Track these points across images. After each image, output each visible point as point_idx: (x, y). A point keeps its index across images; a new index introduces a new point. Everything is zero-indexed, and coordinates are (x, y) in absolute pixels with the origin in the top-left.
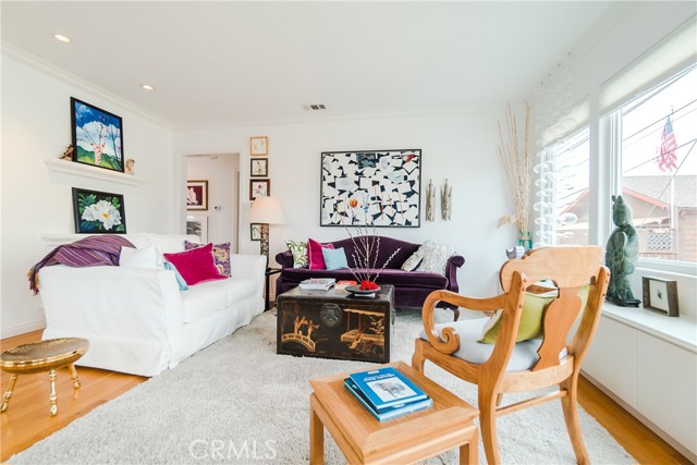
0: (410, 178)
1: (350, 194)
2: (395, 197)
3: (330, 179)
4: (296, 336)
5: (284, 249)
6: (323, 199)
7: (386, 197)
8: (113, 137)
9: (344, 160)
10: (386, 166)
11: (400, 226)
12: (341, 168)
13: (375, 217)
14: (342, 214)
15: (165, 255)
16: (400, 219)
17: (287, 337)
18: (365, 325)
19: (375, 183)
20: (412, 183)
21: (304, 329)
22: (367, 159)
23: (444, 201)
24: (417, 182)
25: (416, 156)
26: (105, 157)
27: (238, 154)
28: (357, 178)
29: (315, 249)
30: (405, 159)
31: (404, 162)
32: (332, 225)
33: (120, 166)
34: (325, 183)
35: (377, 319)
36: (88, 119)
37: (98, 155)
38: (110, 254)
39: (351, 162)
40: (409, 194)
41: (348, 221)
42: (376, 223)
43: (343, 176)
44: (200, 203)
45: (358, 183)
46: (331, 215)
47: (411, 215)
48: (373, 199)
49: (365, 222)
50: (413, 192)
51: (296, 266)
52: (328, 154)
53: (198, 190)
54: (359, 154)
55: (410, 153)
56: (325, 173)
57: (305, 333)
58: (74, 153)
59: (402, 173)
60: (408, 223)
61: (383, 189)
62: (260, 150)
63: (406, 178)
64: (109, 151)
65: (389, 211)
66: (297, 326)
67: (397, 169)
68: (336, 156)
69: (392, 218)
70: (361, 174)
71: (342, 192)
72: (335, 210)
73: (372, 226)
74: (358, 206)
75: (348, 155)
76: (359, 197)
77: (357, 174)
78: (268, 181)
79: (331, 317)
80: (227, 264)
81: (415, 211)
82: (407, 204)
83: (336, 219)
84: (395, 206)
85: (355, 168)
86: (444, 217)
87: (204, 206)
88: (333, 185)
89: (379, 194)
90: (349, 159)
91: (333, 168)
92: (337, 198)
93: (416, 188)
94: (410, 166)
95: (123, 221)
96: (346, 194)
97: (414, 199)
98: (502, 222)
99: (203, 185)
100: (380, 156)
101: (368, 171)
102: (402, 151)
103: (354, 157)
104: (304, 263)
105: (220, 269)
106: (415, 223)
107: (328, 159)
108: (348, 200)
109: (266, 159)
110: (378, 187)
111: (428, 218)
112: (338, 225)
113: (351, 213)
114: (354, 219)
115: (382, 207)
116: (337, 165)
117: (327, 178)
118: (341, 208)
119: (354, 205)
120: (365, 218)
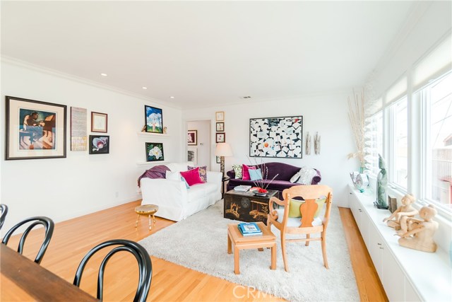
0: (296, 132)
1: (265, 140)
2: (288, 142)
3: (254, 133)
4: (231, 211)
5: (231, 169)
6: (251, 143)
7: (283, 142)
8: (159, 119)
9: (261, 123)
10: (283, 125)
11: (291, 157)
12: (260, 127)
13: (278, 152)
14: (260, 150)
15: (181, 173)
16: (291, 154)
17: (228, 211)
18: (260, 208)
19: (277, 134)
20: (298, 134)
21: (234, 208)
22: (273, 121)
23: (315, 144)
24: (300, 134)
25: (300, 120)
26: (156, 128)
27: (210, 121)
28: (268, 132)
29: (245, 169)
30: (294, 121)
31: (293, 123)
32: (256, 156)
33: (161, 130)
34: (252, 135)
35: (265, 206)
36: (151, 113)
37: (154, 128)
38: (162, 174)
39: (265, 123)
40: (296, 140)
41: (264, 154)
42: (278, 155)
43: (261, 131)
44: (194, 142)
45: (268, 134)
46: (255, 151)
47: (297, 151)
48: (277, 143)
49: (272, 155)
50: (298, 139)
51: (236, 178)
52: (253, 119)
53: (193, 135)
54: (269, 119)
55: (296, 118)
56: (252, 130)
57: (235, 210)
58: (146, 129)
59: (292, 129)
60: (295, 156)
61: (282, 137)
62: (220, 118)
63: (294, 132)
64: (158, 125)
65: (285, 149)
66: (232, 206)
67: (289, 127)
68: (257, 121)
69: (287, 153)
70: (270, 129)
71: (260, 139)
72: (257, 148)
73: (276, 157)
74: (269, 146)
75: (264, 120)
76: (270, 142)
77: (268, 129)
78: (224, 134)
79: (245, 204)
80: (205, 176)
81: (299, 149)
82: (295, 146)
83: (258, 153)
84: (288, 147)
85: (267, 126)
86: (316, 153)
87: (195, 143)
88: (256, 135)
89: (280, 140)
90: (264, 122)
91: (256, 127)
92: (258, 142)
93: (299, 137)
94: (297, 125)
95: (163, 155)
96: (263, 140)
97: (299, 143)
98: (350, 156)
99: (195, 132)
100: (280, 120)
101: (274, 128)
102: (292, 117)
103: (266, 121)
104: (240, 176)
105: (202, 179)
106: (299, 156)
107: (253, 122)
108: (263, 144)
109: (223, 123)
110: (279, 137)
111: (307, 153)
112: (259, 156)
113: (265, 150)
114: (267, 153)
115: (281, 147)
116: (258, 125)
117: (253, 132)
118: (260, 147)
119: (267, 146)
120: (273, 153)
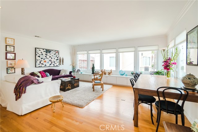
1: (44, 59)
6: (36, 60)
7: (53, 60)
9: (42, 51)
10: (52, 53)
11: (55, 66)
12: (41, 52)
13: (50, 64)
14: (42, 64)
16: (55, 65)
19: (50, 57)
20: (58, 57)
22: (48, 51)
28: (46, 55)
32: (39, 67)
34: (37, 56)
39: (44, 51)
40: (57, 60)
42: (50, 66)
43: (42, 54)
45: (46, 57)
46: (39, 64)
48: (50, 60)
50: (58, 59)
52: (38, 48)
54: (46, 50)
57: (70, 86)
59: (56, 55)
60: (57, 66)
61: (52, 58)
67: (55, 54)
68: (40, 49)
69: (54, 65)
70: (47, 54)
71: (42, 58)
73: (50, 67)
74: (46, 62)
75: (43, 50)
76: (47, 60)
77: (46, 54)
78: (15, 53)
81: (58, 63)
82: (57, 62)
84: (54, 62)
88: (39, 57)
89: (51, 59)
90: (43, 51)
91: (39, 52)
92: (41, 60)
93: (58, 58)
94: (57, 54)
96: (43, 59)
97: (58, 61)
100: (51, 51)
101: (48, 54)
102: (56, 51)
103: (45, 50)
106: (58, 66)
107: (37, 50)
108: (44, 61)
109: (14, 46)
110: (51, 58)
111: (60, 64)
112: (41, 67)
113: (44, 64)
114: (45, 65)
115: (52, 62)
116: (40, 52)
117: (37, 54)
118: (42, 62)
119: (45, 62)
120: (48, 65)
